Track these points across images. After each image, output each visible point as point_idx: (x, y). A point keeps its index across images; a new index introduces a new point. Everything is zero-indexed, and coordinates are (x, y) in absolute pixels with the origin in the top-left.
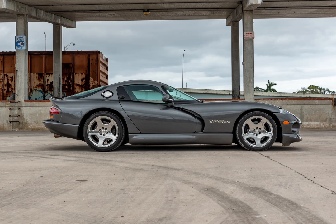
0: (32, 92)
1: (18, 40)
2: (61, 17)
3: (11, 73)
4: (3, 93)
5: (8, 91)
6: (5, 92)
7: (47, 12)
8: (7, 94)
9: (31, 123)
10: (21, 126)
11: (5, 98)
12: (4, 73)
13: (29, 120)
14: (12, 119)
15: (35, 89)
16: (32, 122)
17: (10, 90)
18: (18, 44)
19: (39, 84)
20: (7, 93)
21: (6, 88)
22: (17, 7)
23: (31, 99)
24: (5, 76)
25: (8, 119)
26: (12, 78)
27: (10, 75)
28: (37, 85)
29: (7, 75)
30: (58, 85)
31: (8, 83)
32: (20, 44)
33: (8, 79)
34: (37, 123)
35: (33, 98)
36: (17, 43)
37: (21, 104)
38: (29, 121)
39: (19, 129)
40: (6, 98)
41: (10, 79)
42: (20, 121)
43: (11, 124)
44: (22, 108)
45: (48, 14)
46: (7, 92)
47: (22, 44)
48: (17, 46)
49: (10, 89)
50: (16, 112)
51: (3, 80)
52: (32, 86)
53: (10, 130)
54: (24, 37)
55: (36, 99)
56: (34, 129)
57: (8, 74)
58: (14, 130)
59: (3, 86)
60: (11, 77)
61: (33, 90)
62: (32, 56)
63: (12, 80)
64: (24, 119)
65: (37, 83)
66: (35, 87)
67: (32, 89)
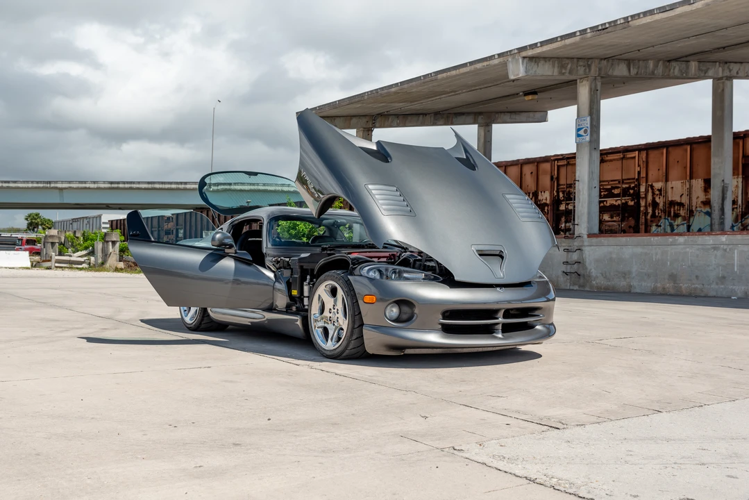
0: (693, 215)
1: (579, 125)
2: (726, 63)
3: (658, 181)
4: (646, 220)
5: (654, 215)
6: (649, 217)
7: (669, 61)
8: (651, 221)
9: (597, 277)
10: (582, 280)
11: (649, 228)
12: (647, 182)
13: (593, 270)
14: (569, 269)
15: (698, 209)
16: (598, 275)
17: (657, 214)
18: (579, 133)
19: (705, 200)
20: (653, 219)
21: (650, 210)
22: (562, 66)
23: (691, 230)
24: (650, 189)
25: (564, 268)
26: (660, 190)
27: (658, 185)
28: (702, 202)
29: (652, 187)
30: (720, 201)
31: (654, 199)
32: (581, 132)
33: (653, 194)
34: (605, 277)
35: (695, 227)
36: (578, 130)
37: (583, 242)
38: (594, 272)
39: (580, 286)
40: (650, 230)
41: (657, 192)
42: (581, 272)
43: (568, 277)
44: (583, 248)
45: (674, 64)
46: (652, 216)
47: (585, 131)
48: (578, 135)
49: (657, 211)
50: (575, 256)
51: (646, 195)
52: (694, 204)
53: (566, 288)
54: (589, 119)
55: (700, 230)
56: (601, 288)
57: (654, 184)
58: (572, 288)
59: (646, 206)
60: (658, 190)
61: (695, 212)
62: (694, 146)
63: (661, 194)
64: (586, 268)
65: (702, 197)
66: (698, 206)
67: (694, 209)
